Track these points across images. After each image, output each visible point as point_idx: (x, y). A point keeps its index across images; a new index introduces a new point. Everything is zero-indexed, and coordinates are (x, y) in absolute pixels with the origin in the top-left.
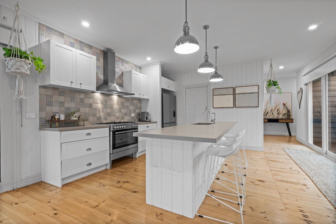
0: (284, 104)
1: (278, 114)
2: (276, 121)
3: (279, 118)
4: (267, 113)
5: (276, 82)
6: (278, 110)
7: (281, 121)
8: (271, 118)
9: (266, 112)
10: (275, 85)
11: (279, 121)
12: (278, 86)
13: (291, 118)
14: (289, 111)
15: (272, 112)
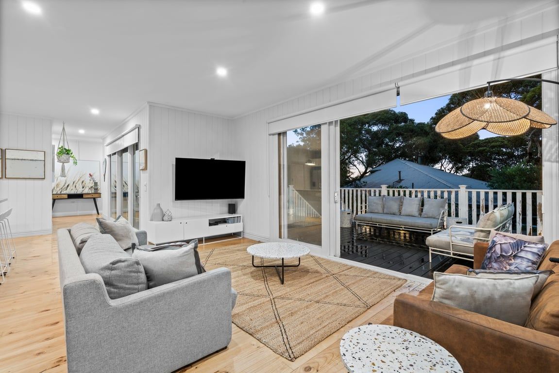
0: (91, 175)
1: (83, 188)
2: (80, 196)
3: (84, 192)
4: (68, 186)
5: (69, 150)
6: (82, 182)
7: (87, 196)
8: (72, 192)
9: (66, 185)
10: (68, 154)
11: (84, 197)
12: (72, 155)
13: (98, 192)
14: (96, 184)
15: (74, 185)
